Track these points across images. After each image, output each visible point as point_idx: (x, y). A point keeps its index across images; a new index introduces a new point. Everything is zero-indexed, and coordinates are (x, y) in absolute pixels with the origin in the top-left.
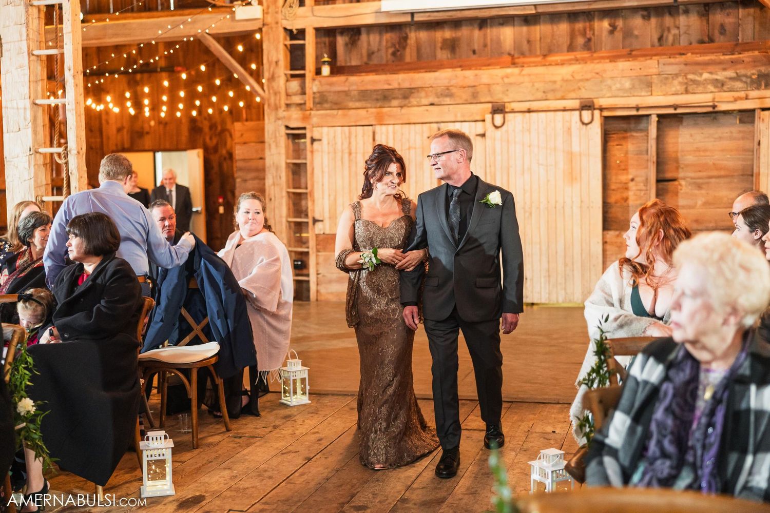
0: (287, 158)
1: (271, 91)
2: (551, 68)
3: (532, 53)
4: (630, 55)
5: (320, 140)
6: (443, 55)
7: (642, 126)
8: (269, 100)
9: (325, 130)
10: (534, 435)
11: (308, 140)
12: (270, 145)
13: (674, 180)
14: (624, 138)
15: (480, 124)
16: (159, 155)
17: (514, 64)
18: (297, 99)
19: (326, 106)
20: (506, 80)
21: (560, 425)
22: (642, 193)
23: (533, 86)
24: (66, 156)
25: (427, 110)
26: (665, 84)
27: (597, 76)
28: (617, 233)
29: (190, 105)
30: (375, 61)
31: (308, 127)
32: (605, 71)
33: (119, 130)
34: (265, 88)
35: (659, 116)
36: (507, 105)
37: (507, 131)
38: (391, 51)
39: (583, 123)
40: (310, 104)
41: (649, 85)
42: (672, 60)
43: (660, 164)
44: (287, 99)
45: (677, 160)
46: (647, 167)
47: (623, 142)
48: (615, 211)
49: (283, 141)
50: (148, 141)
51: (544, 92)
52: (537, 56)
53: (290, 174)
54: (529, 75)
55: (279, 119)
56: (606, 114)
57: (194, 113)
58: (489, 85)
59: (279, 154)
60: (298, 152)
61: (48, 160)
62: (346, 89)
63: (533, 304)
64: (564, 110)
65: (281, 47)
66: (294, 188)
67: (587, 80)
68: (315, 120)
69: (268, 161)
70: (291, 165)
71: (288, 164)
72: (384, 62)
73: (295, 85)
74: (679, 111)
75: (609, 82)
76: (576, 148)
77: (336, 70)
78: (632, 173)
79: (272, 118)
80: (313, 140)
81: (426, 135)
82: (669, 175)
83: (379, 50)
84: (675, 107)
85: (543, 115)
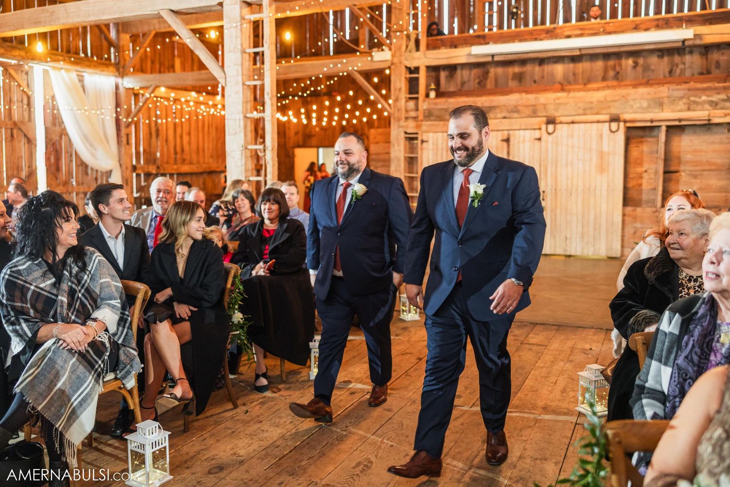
0: (405, 152)
1: (396, 109)
2: (590, 93)
3: (576, 82)
4: (648, 83)
5: (427, 141)
6: (512, 84)
7: (655, 133)
8: (394, 114)
9: (431, 135)
10: (577, 350)
11: (419, 142)
12: (394, 145)
13: (677, 172)
14: (641, 142)
15: (537, 132)
16: (321, 150)
17: (563, 90)
18: (413, 114)
19: (432, 118)
20: (557, 101)
21: (595, 344)
22: (652, 181)
23: (576, 105)
24: (264, 151)
25: (501, 122)
26: (673, 104)
27: (623, 98)
28: (633, 208)
29: (342, 118)
30: (466, 88)
31: (420, 132)
32: (629, 95)
33: (296, 133)
34: (392, 106)
35: (668, 127)
36: (557, 118)
37: (557, 137)
38: (477, 81)
39: (611, 131)
40: (421, 117)
41: (661, 105)
42: (679, 87)
43: (667, 160)
44: (406, 114)
45: (679, 158)
46: (656, 163)
47: (639, 145)
48: (633, 193)
49: (402, 142)
50: (314, 141)
51: (584, 110)
52: (579, 84)
53: (407, 164)
54: (574, 98)
55: (400, 127)
56: (629, 125)
57: (344, 123)
58: (545, 105)
59: (400, 150)
60: (412, 149)
61: (253, 153)
62: (445, 107)
63: (570, 256)
64: (598, 122)
65: (403, 79)
66: (410, 173)
67: (615, 101)
68: (424, 128)
69: (393, 155)
70: (407, 159)
71: (405, 157)
72: (472, 88)
73: (411, 104)
74: (683, 123)
75: (632, 103)
76: (605, 149)
77: (440, 94)
78: (646, 166)
79: (396, 126)
80: (423, 142)
81: (500, 138)
82: (672, 169)
83: (469, 80)
84: (680, 120)
85: (582, 125)
